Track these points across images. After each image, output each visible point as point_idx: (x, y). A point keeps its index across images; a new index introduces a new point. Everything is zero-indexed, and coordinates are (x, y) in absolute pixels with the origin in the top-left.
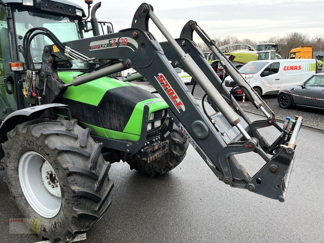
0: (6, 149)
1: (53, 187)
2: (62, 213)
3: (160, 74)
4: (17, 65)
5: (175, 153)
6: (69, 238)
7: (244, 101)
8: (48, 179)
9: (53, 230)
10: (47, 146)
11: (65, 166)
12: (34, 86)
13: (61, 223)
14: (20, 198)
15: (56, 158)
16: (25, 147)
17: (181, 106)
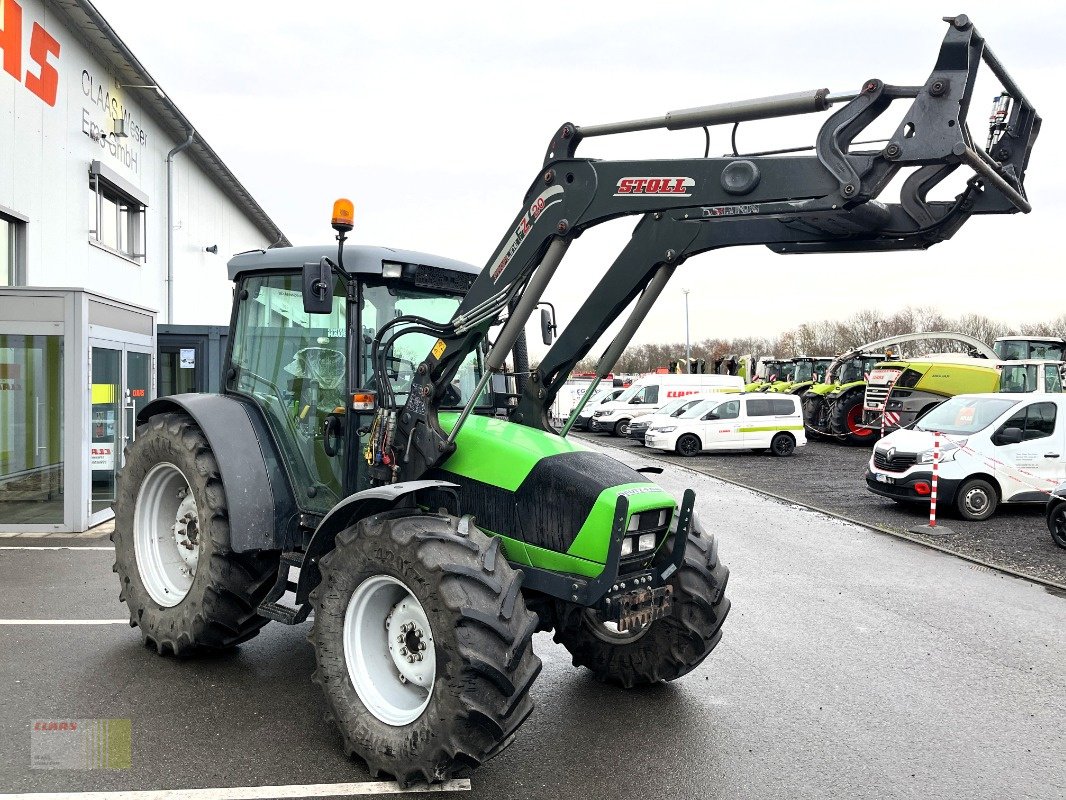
0: (327, 568)
1: (412, 662)
2: (434, 710)
3: (619, 184)
4: (365, 399)
5: (690, 626)
6: (440, 773)
7: (933, 517)
8: (402, 642)
9: (409, 750)
10: (420, 562)
11: (452, 604)
12: (388, 443)
13: (428, 732)
14: (338, 680)
15: (437, 587)
16: (373, 565)
17: (684, 184)
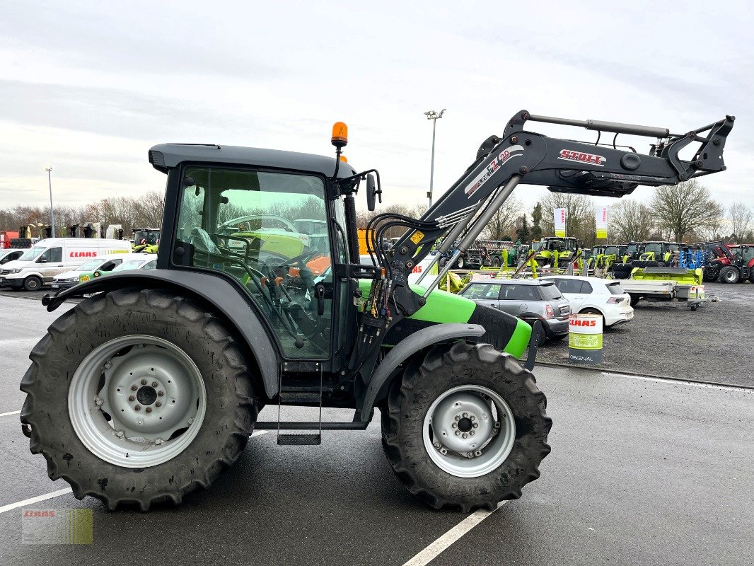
3: (561, 152)
8: (456, 427)
9: (501, 485)
10: (508, 371)
14: (424, 463)
17: (600, 159)
